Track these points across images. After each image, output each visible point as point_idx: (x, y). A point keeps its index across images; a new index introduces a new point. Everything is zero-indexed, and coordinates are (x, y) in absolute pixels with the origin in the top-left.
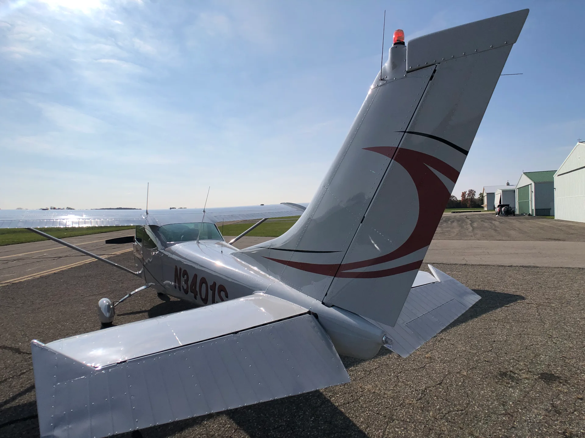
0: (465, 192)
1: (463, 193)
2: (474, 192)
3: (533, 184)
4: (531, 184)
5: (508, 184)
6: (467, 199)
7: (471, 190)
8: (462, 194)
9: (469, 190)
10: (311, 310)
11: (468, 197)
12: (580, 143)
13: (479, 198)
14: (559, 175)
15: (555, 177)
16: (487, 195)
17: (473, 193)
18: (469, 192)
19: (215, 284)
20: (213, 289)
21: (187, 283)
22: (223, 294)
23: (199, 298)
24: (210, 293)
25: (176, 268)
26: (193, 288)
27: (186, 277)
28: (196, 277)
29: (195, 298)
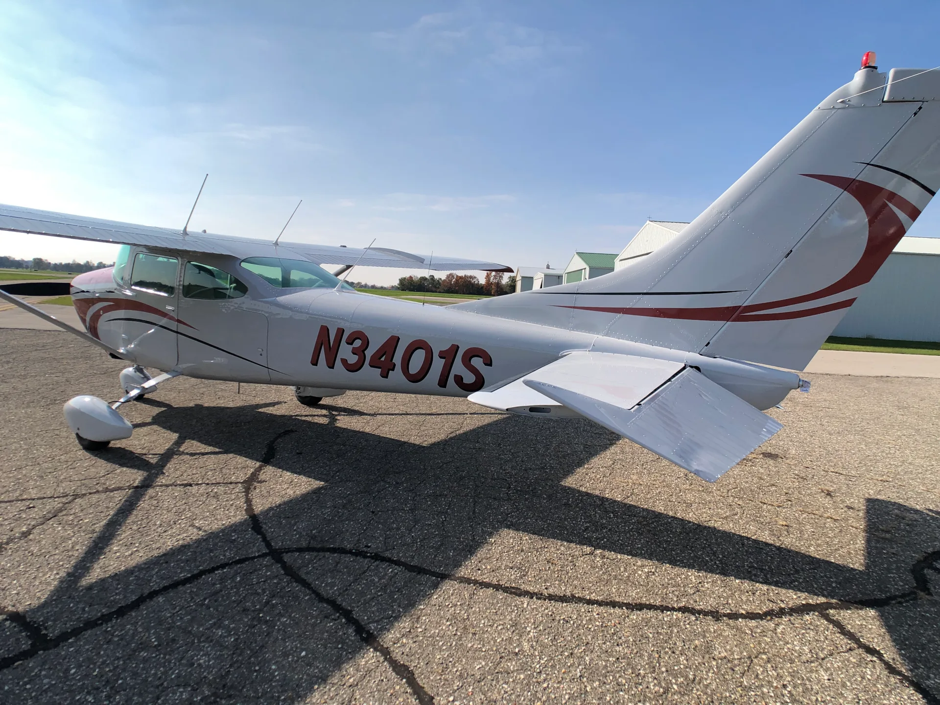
3: (588, 269)
4: (585, 269)
5: (548, 267)
6: (492, 283)
10: (686, 364)
11: (493, 279)
12: (650, 223)
13: (508, 282)
14: (621, 260)
15: (617, 261)
19: (455, 349)
20: (450, 355)
21: (360, 352)
22: (477, 362)
23: (397, 375)
24: (438, 364)
25: (325, 331)
26: (383, 359)
27: (358, 343)
28: (394, 341)
29: (385, 375)
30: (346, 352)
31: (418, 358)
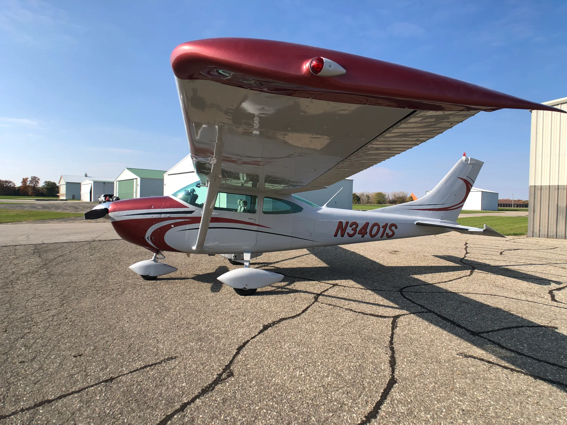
0: (27, 179)
1: (24, 179)
2: (38, 179)
3: (139, 179)
4: (136, 179)
6: (28, 186)
7: (34, 177)
8: (22, 180)
9: (32, 177)
11: (30, 184)
13: (44, 186)
14: (169, 175)
15: (166, 176)
16: (66, 184)
17: (36, 180)
18: (32, 178)
19: (387, 224)
20: (385, 227)
21: (355, 230)
22: (393, 228)
23: (367, 236)
24: (382, 230)
25: (341, 223)
26: (363, 231)
27: (354, 226)
28: (367, 224)
29: (363, 237)
30: (349, 230)
31: (375, 229)
